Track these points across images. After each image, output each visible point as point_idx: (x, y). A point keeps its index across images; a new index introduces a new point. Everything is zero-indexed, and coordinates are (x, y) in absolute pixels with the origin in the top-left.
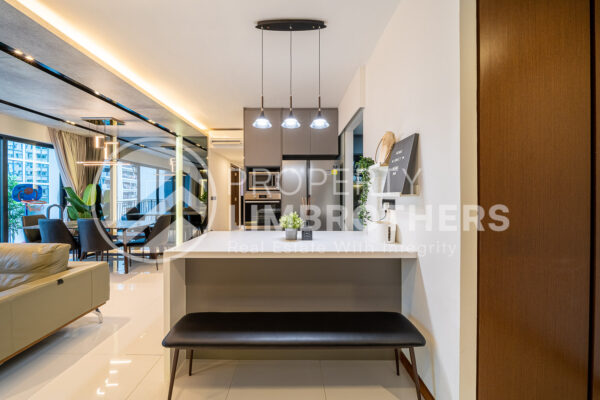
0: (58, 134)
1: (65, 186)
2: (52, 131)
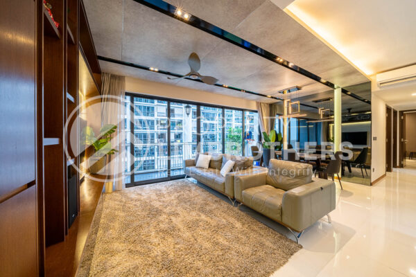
2: (257, 103)
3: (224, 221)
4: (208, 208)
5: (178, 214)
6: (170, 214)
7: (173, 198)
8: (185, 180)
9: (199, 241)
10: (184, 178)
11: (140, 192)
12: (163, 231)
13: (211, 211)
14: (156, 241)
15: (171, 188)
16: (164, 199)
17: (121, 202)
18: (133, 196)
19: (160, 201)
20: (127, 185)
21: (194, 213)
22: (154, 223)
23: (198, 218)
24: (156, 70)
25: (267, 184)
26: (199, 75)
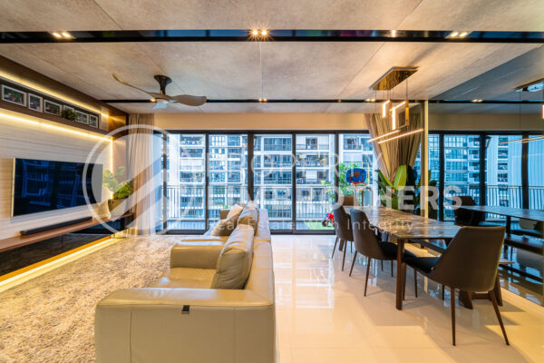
0: (371, 118)
2: (367, 116)
26: (168, 98)
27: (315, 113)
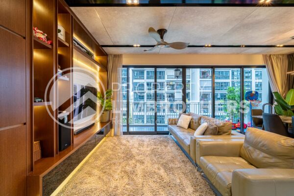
0: (268, 58)
1: (273, 91)
2: (265, 56)
3: (178, 181)
4: (171, 165)
5: (143, 163)
6: (138, 161)
7: (149, 149)
8: (169, 136)
9: (144, 189)
10: (168, 134)
11: (129, 140)
12: (125, 172)
13: (171, 169)
14: (117, 177)
15: (152, 140)
16: (142, 149)
17: (115, 144)
18: (124, 142)
19: (138, 149)
20: (124, 133)
21: (156, 166)
22: (124, 164)
23: (156, 171)
24: (139, 45)
25: (240, 157)
26: (165, 44)
27: (233, 54)
